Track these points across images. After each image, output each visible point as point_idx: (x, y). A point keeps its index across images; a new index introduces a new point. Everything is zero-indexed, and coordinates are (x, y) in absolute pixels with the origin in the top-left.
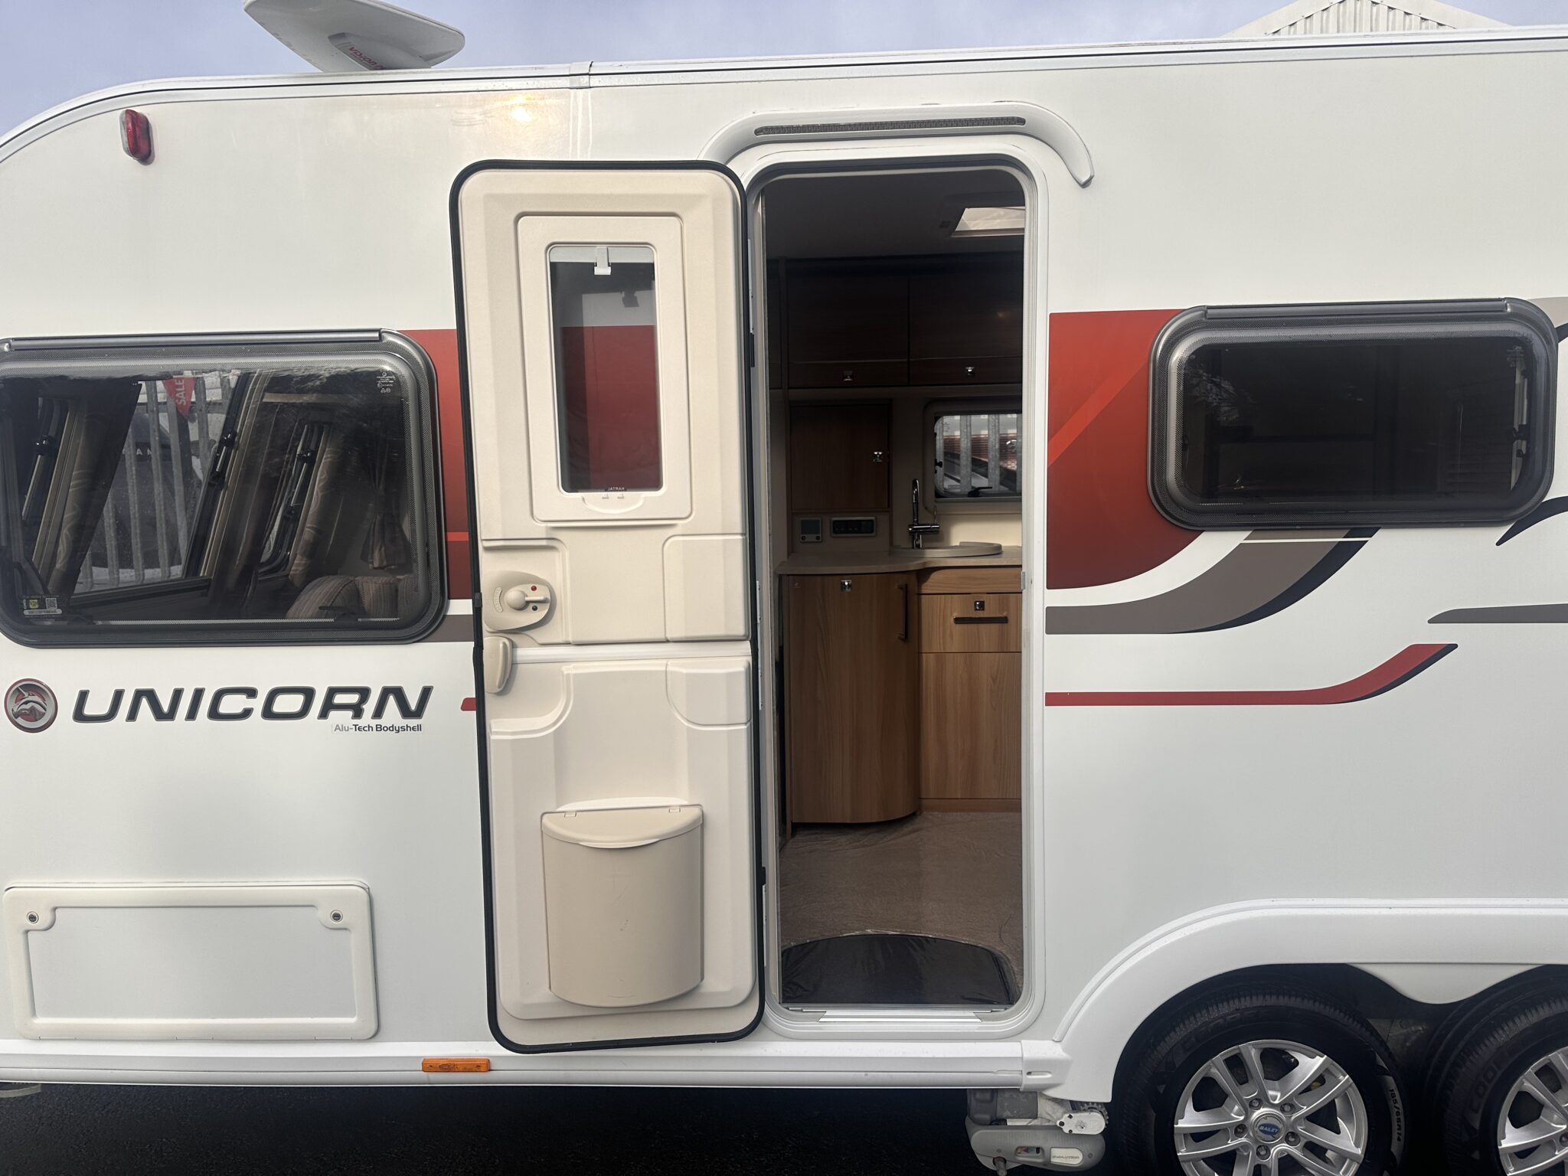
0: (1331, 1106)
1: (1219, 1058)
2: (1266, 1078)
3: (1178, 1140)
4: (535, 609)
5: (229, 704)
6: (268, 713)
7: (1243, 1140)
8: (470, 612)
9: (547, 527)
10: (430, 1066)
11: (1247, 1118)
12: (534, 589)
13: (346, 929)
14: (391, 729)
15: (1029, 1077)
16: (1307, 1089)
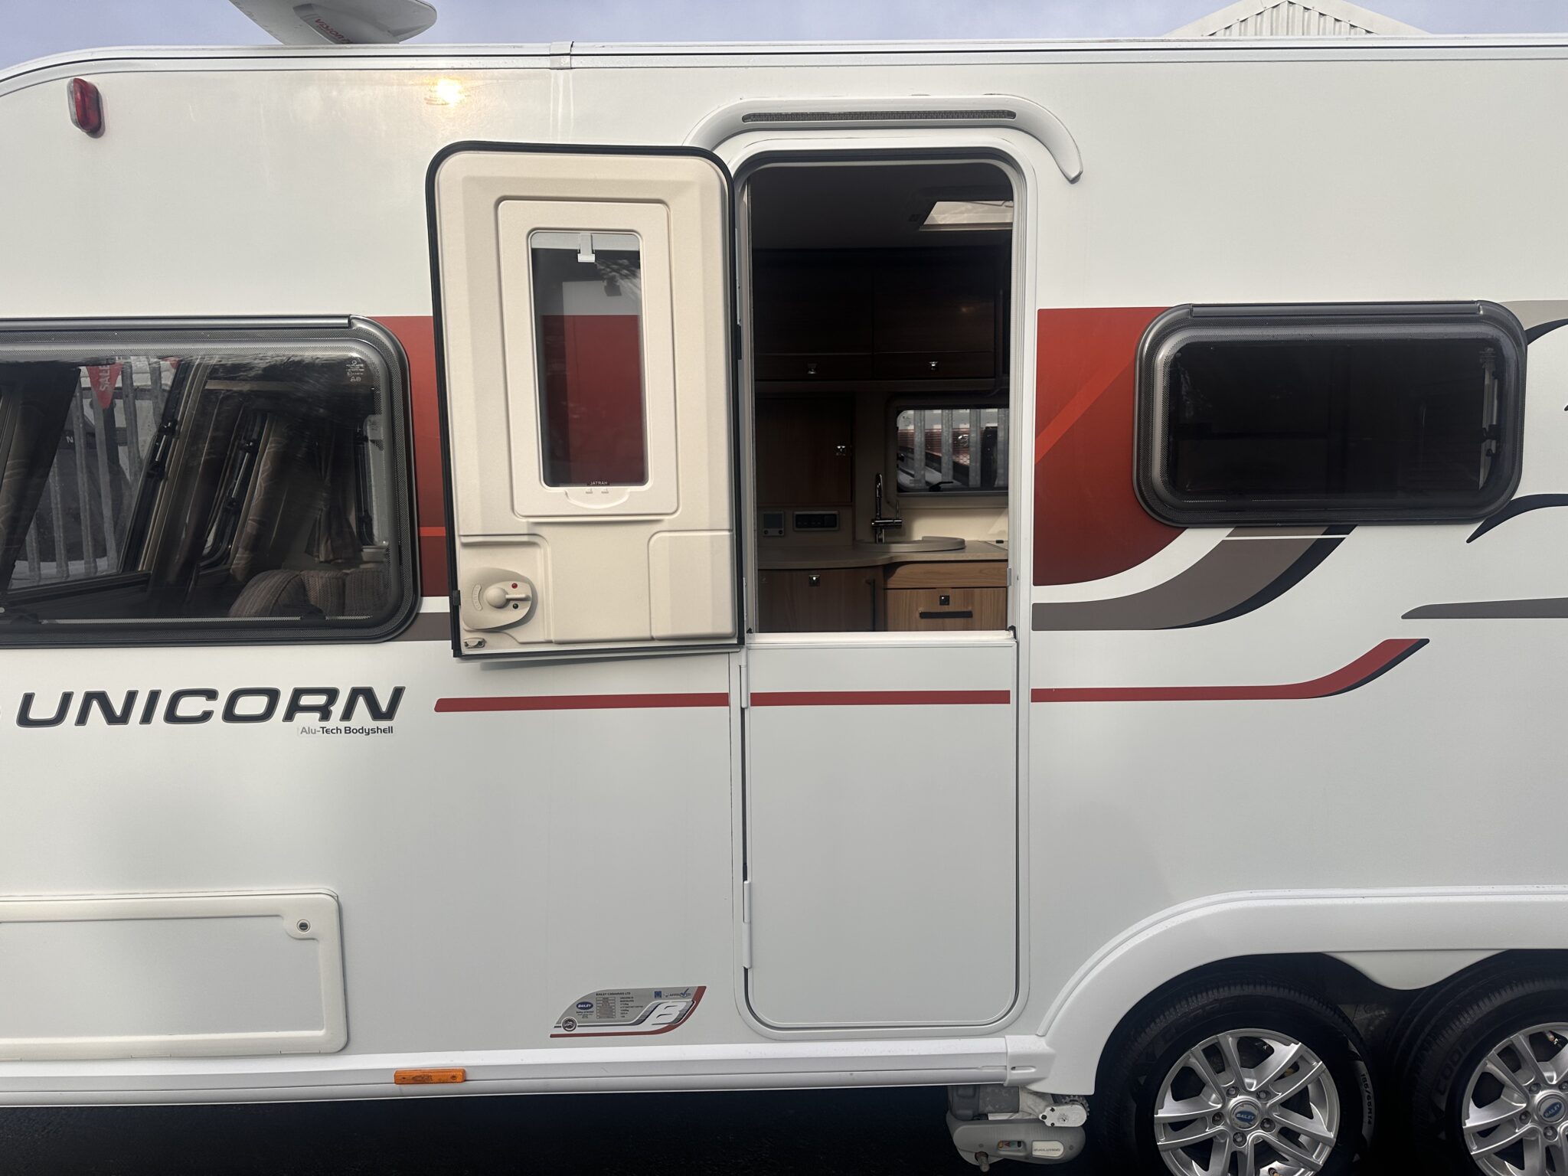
0: (1303, 1094)
1: (1198, 1048)
2: (1242, 1066)
3: (1158, 1130)
4: (516, 607)
5: (188, 707)
6: (229, 715)
7: (1220, 1127)
8: (447, 610)
9: (528, 522)
10: (402, 1078)
11: (1225, 1105)
12: (515, 586)
13: (313, 939)
14: (361, 731)
15: (1014, 1072)
16: (1281, 1076)
